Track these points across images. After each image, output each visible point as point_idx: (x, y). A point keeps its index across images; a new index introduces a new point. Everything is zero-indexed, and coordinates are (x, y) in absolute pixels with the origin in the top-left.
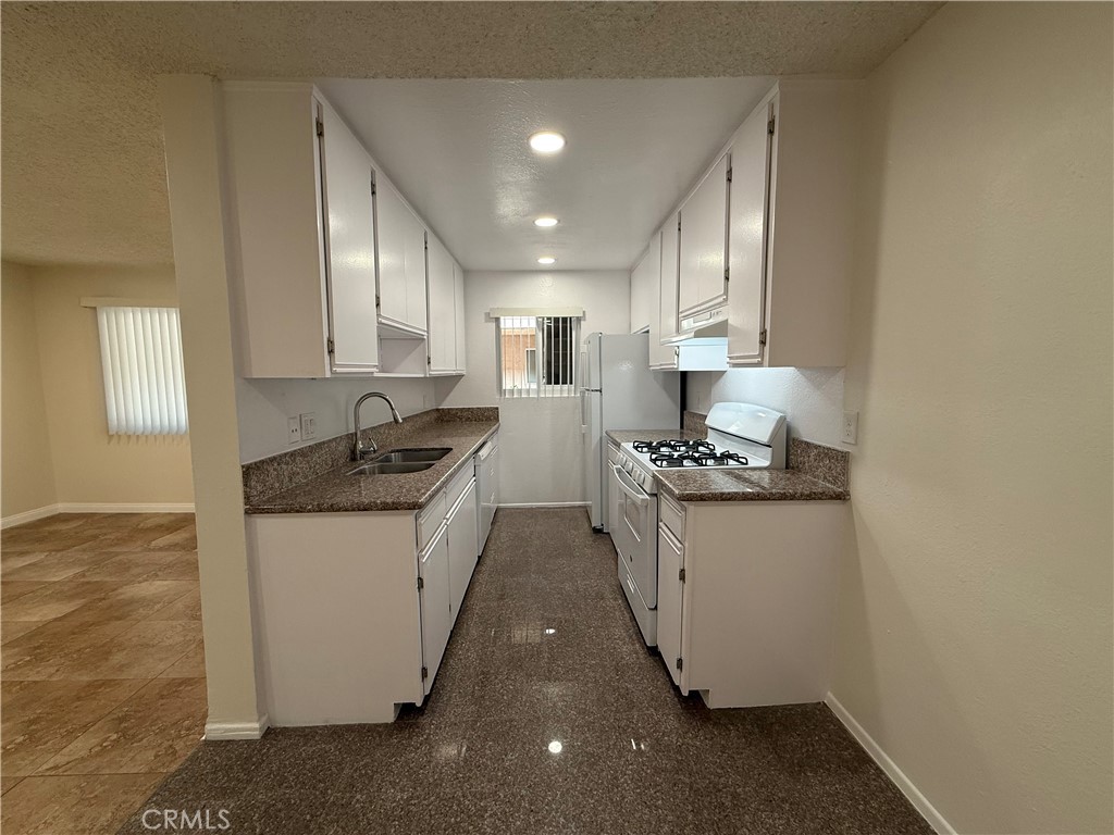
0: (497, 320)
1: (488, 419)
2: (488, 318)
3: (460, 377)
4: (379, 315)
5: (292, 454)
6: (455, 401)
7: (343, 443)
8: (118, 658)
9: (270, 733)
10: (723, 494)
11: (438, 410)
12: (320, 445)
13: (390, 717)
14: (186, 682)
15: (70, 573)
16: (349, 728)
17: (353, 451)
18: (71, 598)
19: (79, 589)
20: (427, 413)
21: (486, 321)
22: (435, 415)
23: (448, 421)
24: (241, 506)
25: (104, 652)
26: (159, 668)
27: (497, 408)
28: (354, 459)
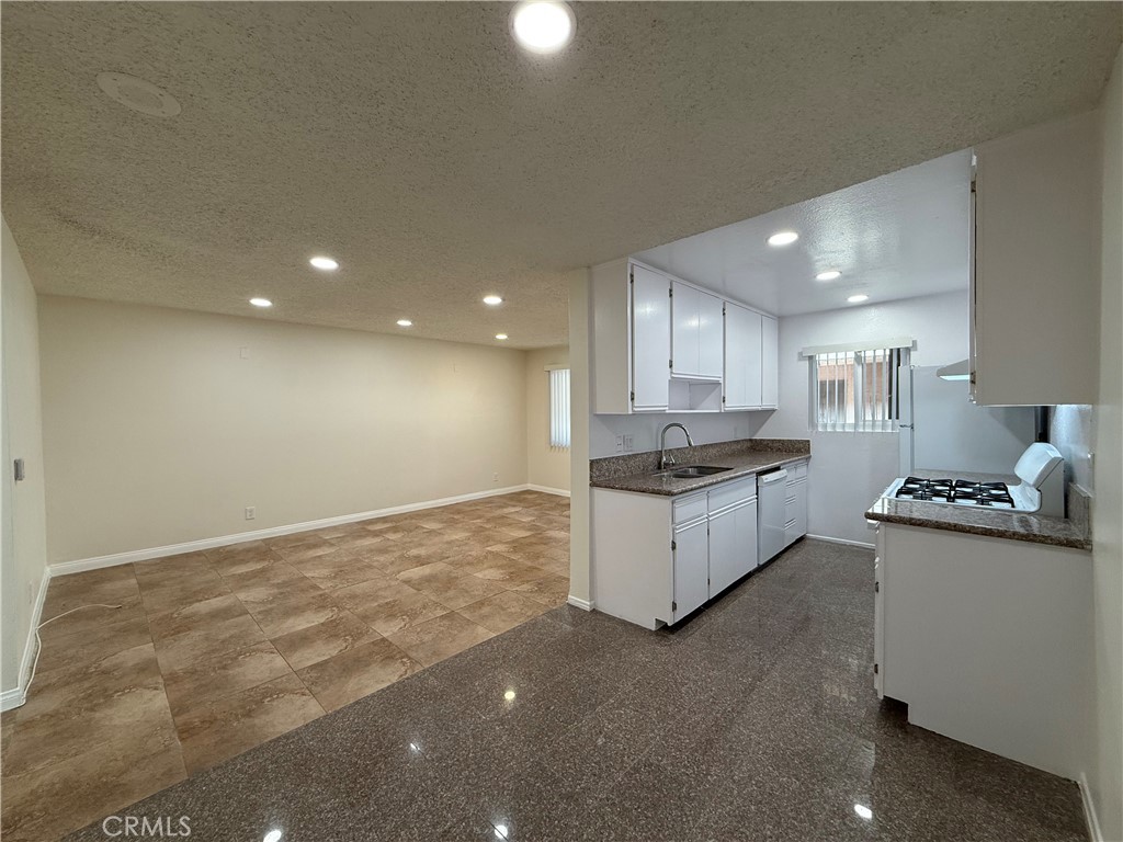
0: (811, 358)
1: (799, 451)
2: (801, 357)
3: (774, 410)
4: (672, 373)
5: (617, 458)
6: (766, 433)
7: (652, 456)
8: (542, 560)
9: (594, 611)
10: (911, 519)
11: (751, 440)
12: (635, 456)
13: (653, 627)
14: (564, 578)
15: (530, 519)
16: (631, 624)
17: (660, 463)
18: (529, 530)
19: (532, 527)
20: (737, 442)
21: (800, 360)
22: (749, 444)
23: (759, 451)
24: (588, 482)
25: (537, 556)
26: (554, 569)
27: (808, 441)
28: (659, 468)
